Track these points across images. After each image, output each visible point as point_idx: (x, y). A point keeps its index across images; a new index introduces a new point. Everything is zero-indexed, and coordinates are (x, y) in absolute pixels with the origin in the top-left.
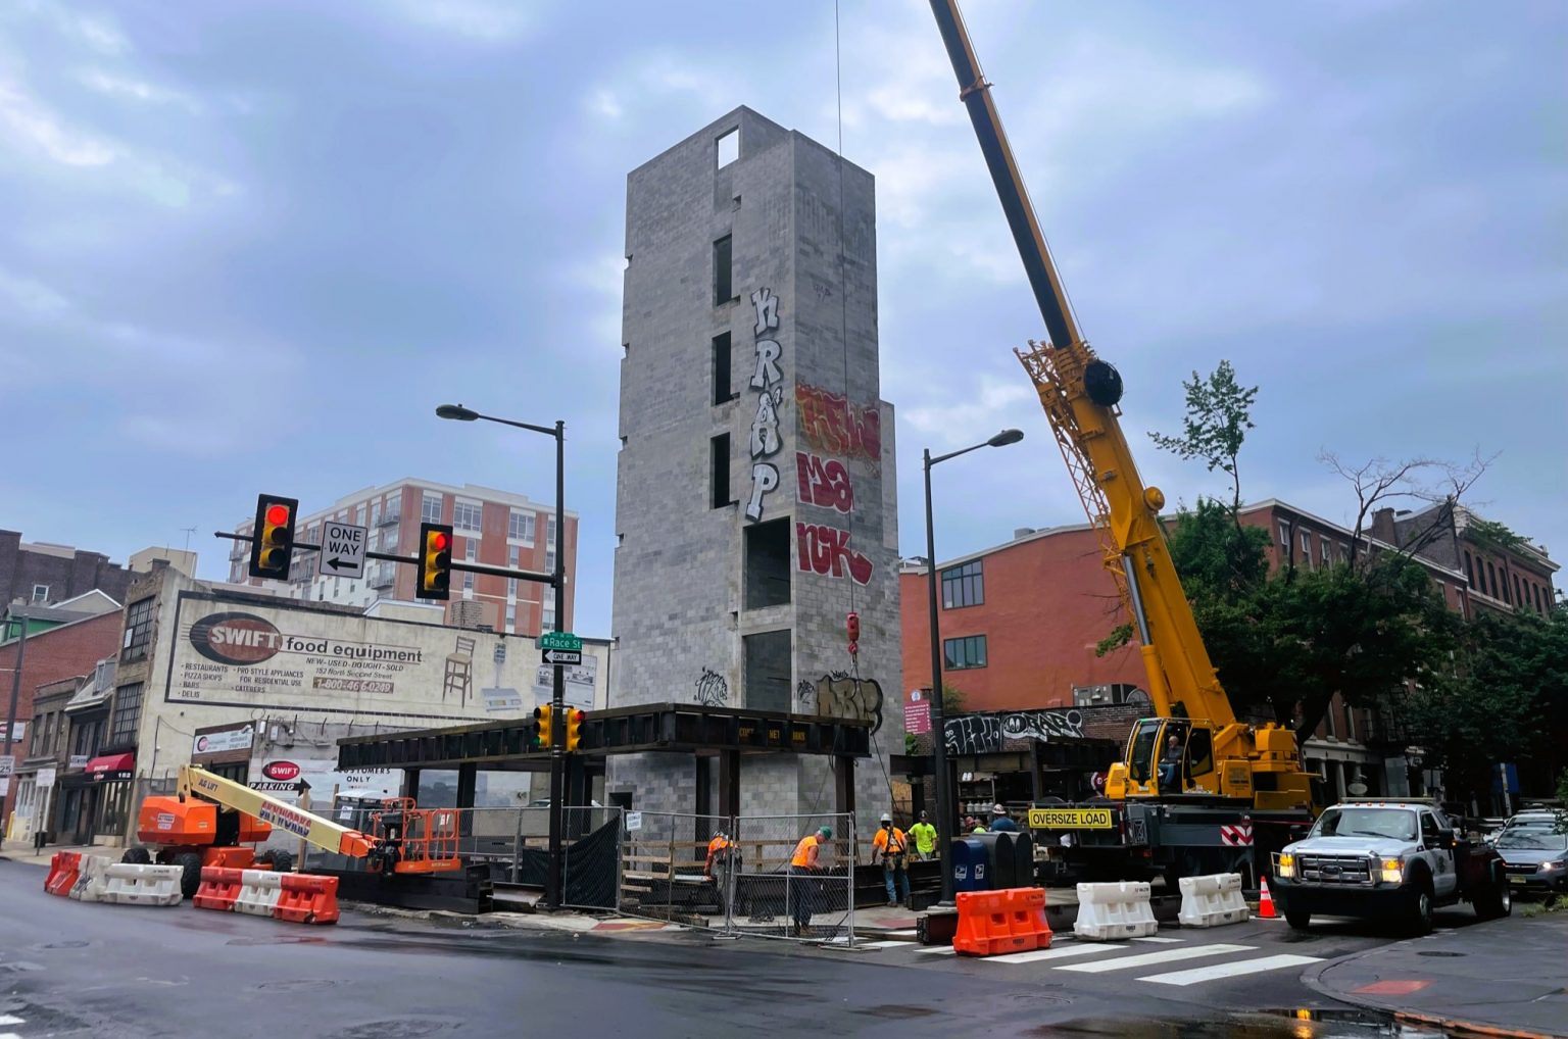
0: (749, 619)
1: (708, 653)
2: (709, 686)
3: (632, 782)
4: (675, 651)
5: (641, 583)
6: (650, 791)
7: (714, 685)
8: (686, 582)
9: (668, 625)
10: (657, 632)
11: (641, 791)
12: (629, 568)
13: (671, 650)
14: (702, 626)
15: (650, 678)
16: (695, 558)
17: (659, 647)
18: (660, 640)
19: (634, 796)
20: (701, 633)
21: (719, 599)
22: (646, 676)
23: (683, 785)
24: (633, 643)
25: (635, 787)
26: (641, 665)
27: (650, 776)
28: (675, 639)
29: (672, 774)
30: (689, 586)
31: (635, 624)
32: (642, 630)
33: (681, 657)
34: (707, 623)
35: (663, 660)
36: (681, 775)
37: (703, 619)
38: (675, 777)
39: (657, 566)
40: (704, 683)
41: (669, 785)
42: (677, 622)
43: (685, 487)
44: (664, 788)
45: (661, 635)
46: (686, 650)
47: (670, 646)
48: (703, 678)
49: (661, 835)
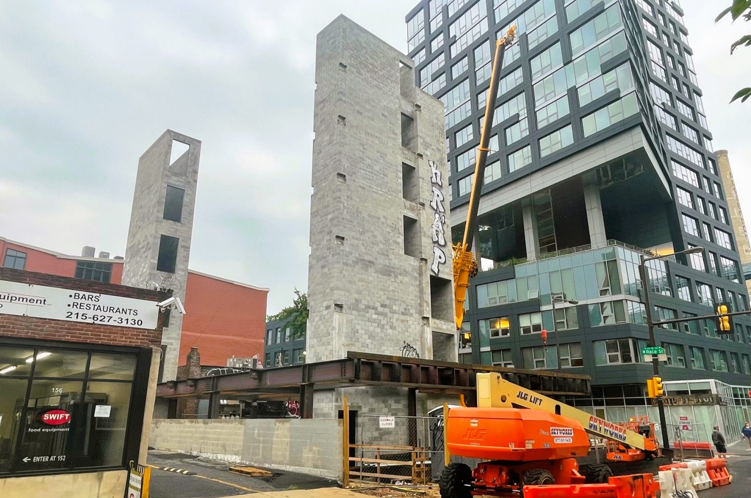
0: (435, 323)
1: (407, 334)
2: (408, 352)
3: (357, 403)
4: (386, 327)
5: (360, 276)
6: (372, 410)
7: (411, 353)
8: (391, 288)
9: (380, 309)
10: (373, 311)
11: (365, 410)
12: (350, 262)
13: (383, 325)
14: (402, 317)
15: (369, 338)
16: (396, 277)
17: (374, 321)
18: (375, 316)
19: (359, 413)
20: (403, 321)
21: (412, 306)
22: (366, 337)
23: (394, 407)
24: (354, 312)
25: (360, 407)
26: (362, 329)
27: (371, 400)
28: (385, 319)
29: (387, 401)
30: (393, 291)
31: (356, 300)
32: (362, 306)
33: (390, 331)
34: (406, 317)
35: (378, 330)
36: (393, 401)
37: (403, 314)
38: (389, 402)
39: (371, 270)
40: (405, 350)
41: (386, 407)
42: (387, 310)
43: (389, 233)
44: (382, 408)
45: (376, 314)
46: (392, 327)
47: (382, 323)
48: (404, 347)
49: (381, 438)
